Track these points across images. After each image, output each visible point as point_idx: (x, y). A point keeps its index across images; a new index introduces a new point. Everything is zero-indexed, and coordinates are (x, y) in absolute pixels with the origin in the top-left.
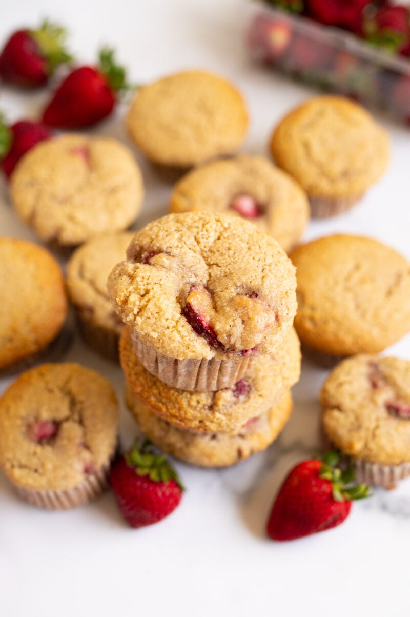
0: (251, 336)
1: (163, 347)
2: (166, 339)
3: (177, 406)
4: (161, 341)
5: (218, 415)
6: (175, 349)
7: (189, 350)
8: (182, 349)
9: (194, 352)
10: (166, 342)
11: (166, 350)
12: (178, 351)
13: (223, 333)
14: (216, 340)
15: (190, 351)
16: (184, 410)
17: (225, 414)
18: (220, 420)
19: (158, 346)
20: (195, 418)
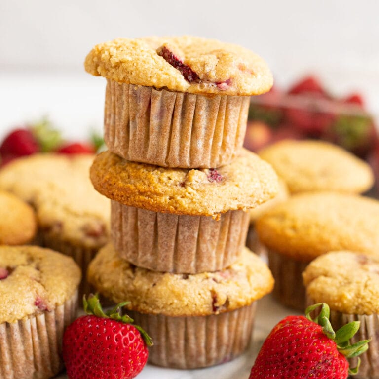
0: (225, 67)
1: (137, 69)
2: (140, 62)
3: (146, 182)
4: (135, 64)
5: (189, 189)
6: (149, 70)
7: (163, 71)
8: (156, 70)
9: (166, 74)
10: (140, 64)
11: (140, 72)
12: (151, 73)
13: (197, 63)
14: (190, 71)
15: (164, 74)
16: (154, 185)
17: (197, 191)
18: (192, 195)
19: (132, 69)
20: (166, 193)
